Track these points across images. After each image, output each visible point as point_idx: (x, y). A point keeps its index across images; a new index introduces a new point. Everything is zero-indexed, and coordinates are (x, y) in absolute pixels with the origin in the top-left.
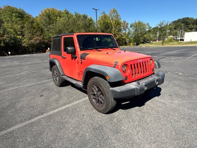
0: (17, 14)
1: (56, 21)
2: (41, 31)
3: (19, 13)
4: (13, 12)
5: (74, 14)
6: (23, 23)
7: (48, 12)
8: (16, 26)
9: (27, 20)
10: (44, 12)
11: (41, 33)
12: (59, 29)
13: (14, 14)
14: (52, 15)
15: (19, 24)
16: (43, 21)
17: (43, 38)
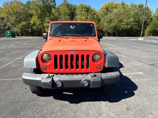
0: (85, 9)
1: (112, 12)
2: (99, 20)
3: (87, 8)
4: (83, 8)
5: (130, 5)
6: (88, 15)
7: (108, 5)
8: (82, 18)
9: (91, 13)
10: (104, 5)
11: (98, 22)
12: (110, 19)
13: (84, 9)
14: (110, 8)
15: (85, 16)
16: (102, 13)
17: (99, 26)
